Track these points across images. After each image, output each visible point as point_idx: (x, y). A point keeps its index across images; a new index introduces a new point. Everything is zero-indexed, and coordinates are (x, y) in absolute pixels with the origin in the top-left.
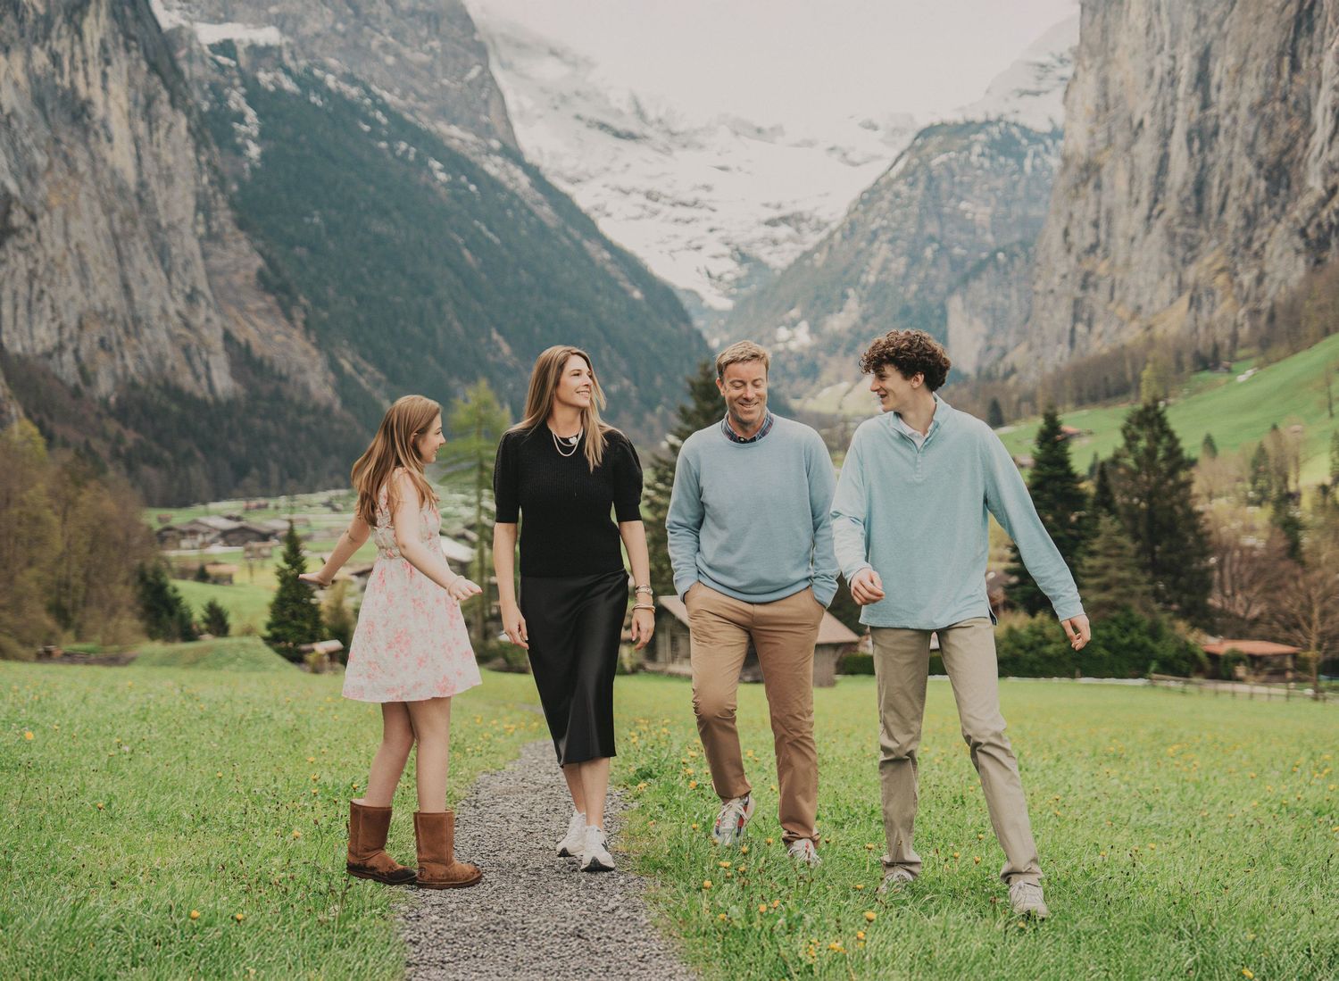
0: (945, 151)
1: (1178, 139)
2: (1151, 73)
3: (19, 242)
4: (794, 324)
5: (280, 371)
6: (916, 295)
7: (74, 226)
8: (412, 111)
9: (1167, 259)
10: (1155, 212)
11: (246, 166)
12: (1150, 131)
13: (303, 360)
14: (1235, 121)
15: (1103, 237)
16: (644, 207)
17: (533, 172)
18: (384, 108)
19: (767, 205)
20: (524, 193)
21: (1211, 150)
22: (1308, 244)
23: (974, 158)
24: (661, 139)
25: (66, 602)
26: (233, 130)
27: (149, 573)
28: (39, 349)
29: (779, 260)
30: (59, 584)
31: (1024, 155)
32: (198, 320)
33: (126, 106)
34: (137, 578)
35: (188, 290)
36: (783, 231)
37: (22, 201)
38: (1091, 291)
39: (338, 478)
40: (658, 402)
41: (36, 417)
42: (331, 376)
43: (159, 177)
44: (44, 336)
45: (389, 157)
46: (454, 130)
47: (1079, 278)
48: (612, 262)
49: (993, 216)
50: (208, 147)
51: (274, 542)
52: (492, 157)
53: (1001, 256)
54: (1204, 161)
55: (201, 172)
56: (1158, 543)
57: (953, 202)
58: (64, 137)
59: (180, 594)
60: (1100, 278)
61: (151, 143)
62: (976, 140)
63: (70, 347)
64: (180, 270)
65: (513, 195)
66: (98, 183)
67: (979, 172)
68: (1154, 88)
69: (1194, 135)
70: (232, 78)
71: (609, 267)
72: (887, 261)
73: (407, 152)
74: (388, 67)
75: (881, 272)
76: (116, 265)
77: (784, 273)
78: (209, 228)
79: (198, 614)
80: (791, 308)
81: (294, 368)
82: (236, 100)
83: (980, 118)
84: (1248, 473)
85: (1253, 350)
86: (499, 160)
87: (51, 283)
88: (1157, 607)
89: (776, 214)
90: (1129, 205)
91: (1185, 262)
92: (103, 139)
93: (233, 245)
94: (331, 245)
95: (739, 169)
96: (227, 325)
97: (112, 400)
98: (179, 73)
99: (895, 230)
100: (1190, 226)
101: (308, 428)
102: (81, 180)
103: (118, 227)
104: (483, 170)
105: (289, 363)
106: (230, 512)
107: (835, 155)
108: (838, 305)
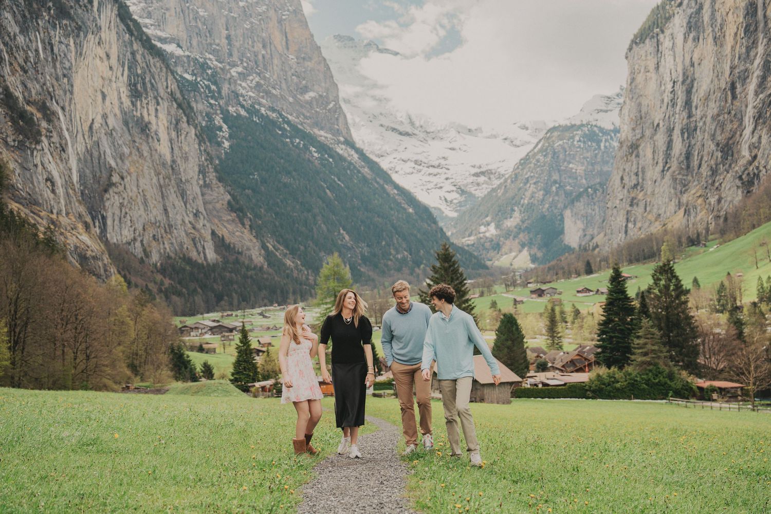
0: (561, 140)
1: (677, 133)
2: (663, 100)
3: (116, 190)
4: (488, 224)
5: (238, 250)
6: (548, 209)
7: (142, 181)
8: (302, 124)
9: (672, 191)
10: (666, 168)
11: (223, 151)
12: (662, 129)
13: (249, 244)
14: (705, 123)
15: (640, 180)
16: (414, 168)
17: (360, 152)
18: (289, 123)
19: (474, 167)
20: (356, 162)
21: (693, 138)
22: (742, 183)
23: (575, 143)
24: (422, 135)
25: (137, 363)
26: (217, 134)
27: (176, 348)
28: (124, 242)
29: (480, 193)
30: (133, 354)
31: (601, 141)
32: (199, 226)
33: (166, 125)
34: (170, 351)
35: (195, 211)
36: (482, 179)
37: (117, 171)
38: (635, 207)
39: (266, 301)
40: (422, 263)
41: (123, 273)
42: (263, 252)
43: (181, 158)
44: (127, 234)
45: (291, 146)
46: (322, 133)
47: (629, 200)
48: (398, 195)
49: (585, 170)
50: (205, 143)
51: (235, 333)
52: (340, 145)
53: (590, 190)
54: (690, 143)
55: (201, 154)
56: (672, 332)
57: (566, 164)
58: (137, 140)
59: (190, 358)
60: (639, 200)
61: (178, 142)
62: (576, 134)
63: (139, 239)
64: (191, 201)
65: (350, 163)
66: (153, 161)
67: (578, 150)
68: (664, 108)
69: (685, 131)
70: (216, 110)
71: (397, 197)
72: (533, 193)
73: (299, 143)
74: (290, 104)
75: (530, 199)
76: (161, 200)
77: (483, 199)
78: (205, 181)
79: (199, 368)
80: (487, 216)
81: (245, 248)
82: (218, 120)
83: (578, 123)
84: (715, 297)
85: (717, 236)
86: (343, 147)
87: (130, 209)
88: (671, 364)
89: (478, 171)
90: (653, 165)
91: (682, 193)
92: (156, 140)
93: (216, 189)
94: (263, 189)
95: (460, 149)
96: (213, 228)
97: (159, 264)
98: (191, 108)
99: (537, 178)
100: (683, 175)
101: (251, 277)
102: (145, 160)
103: (162, 182)
104: (336, 152)
105: (243, 246)
106: (214, 319)
107: (507, 142)
108: (509, 215)
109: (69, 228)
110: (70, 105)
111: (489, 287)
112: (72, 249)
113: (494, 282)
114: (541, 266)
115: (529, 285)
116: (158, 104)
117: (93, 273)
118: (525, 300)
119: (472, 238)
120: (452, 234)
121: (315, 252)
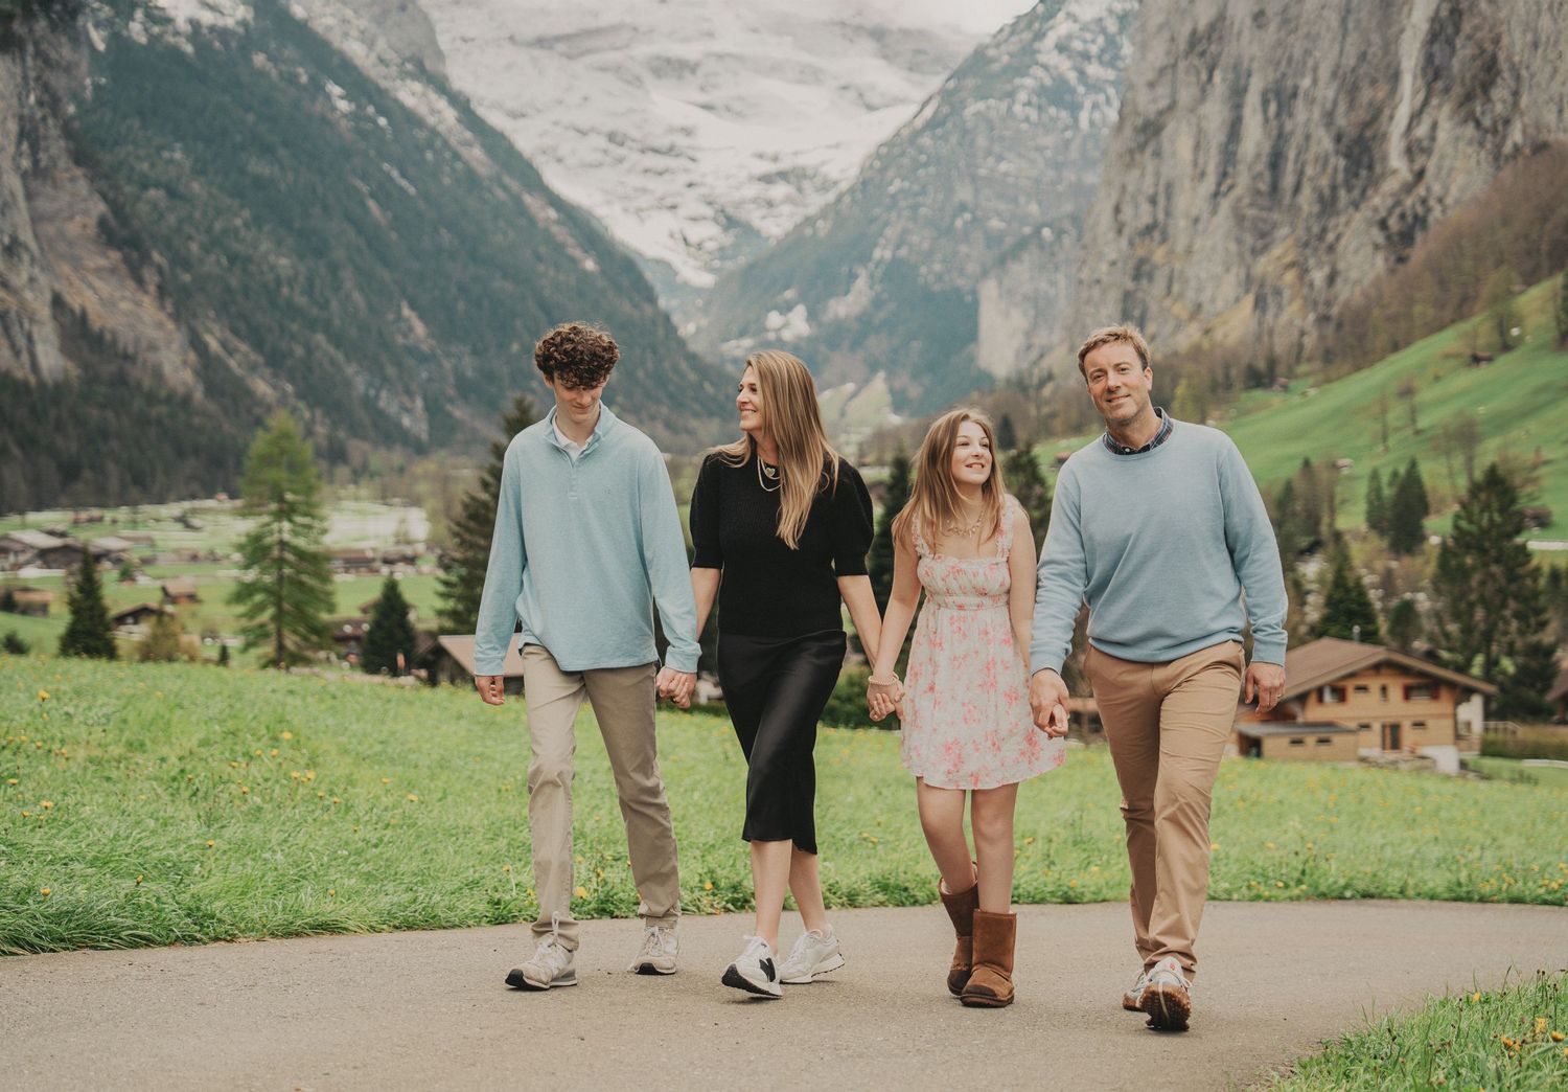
0: (982, 98)
1: (1252, 100)
4: (786, 308)
5: (125, 349)
6: (940, 277)
9: (1233, 247)
10: (1224, 188)
11: (87, 83)
13: (152, 333)
14: (1315, 82)
15: (1161, 216)
16: (605, 152)
17: (461, 103)
19: (761, 156)
20: (450, 131)
21: (1291, 115)
22: (1388, 238)
23: (1018, 108)
29: (775, 227)
31: (1080, 107)
32: (18, 279)
36: (780, 190)
38: (1144, 282)
39: (195, 486)
42: (192, 356)
45: (275, 77)
47: (1131, 264)
48: (558, 222)
49: (1037, 181)
52: (409, 82)
53: (1046, 232)
55: (26, 88)
57: (991, 161)
60: (1155, 267)
62: (1022, 86)
65: (434, 133)
67: (1024, 126)
69: (1271, 96)
71: (555, 229)
72: (905, 232)
73: (298, 72)
75: (898, 247)
77: (779, 242)
78: (36, 162)
80: (787, 288)
81: (144, 345)
85: (1317, 365)
86: (417, 87)
90: (1192, 180)
91: (1256, 252)
93: (68, 186)
94: (196, 186)
95: (728, 109)
96: (57, 286)
99: (917, 194)
100: (1262, 209)
101: (159, 422)
104: (396, 101)
105: (137, 340)
106: (50, 527)
107: (851, 95)
108: (845, 285)
114: (917, 421)
119: (747, 342)
120: (699, 330)
121: (333, 362)
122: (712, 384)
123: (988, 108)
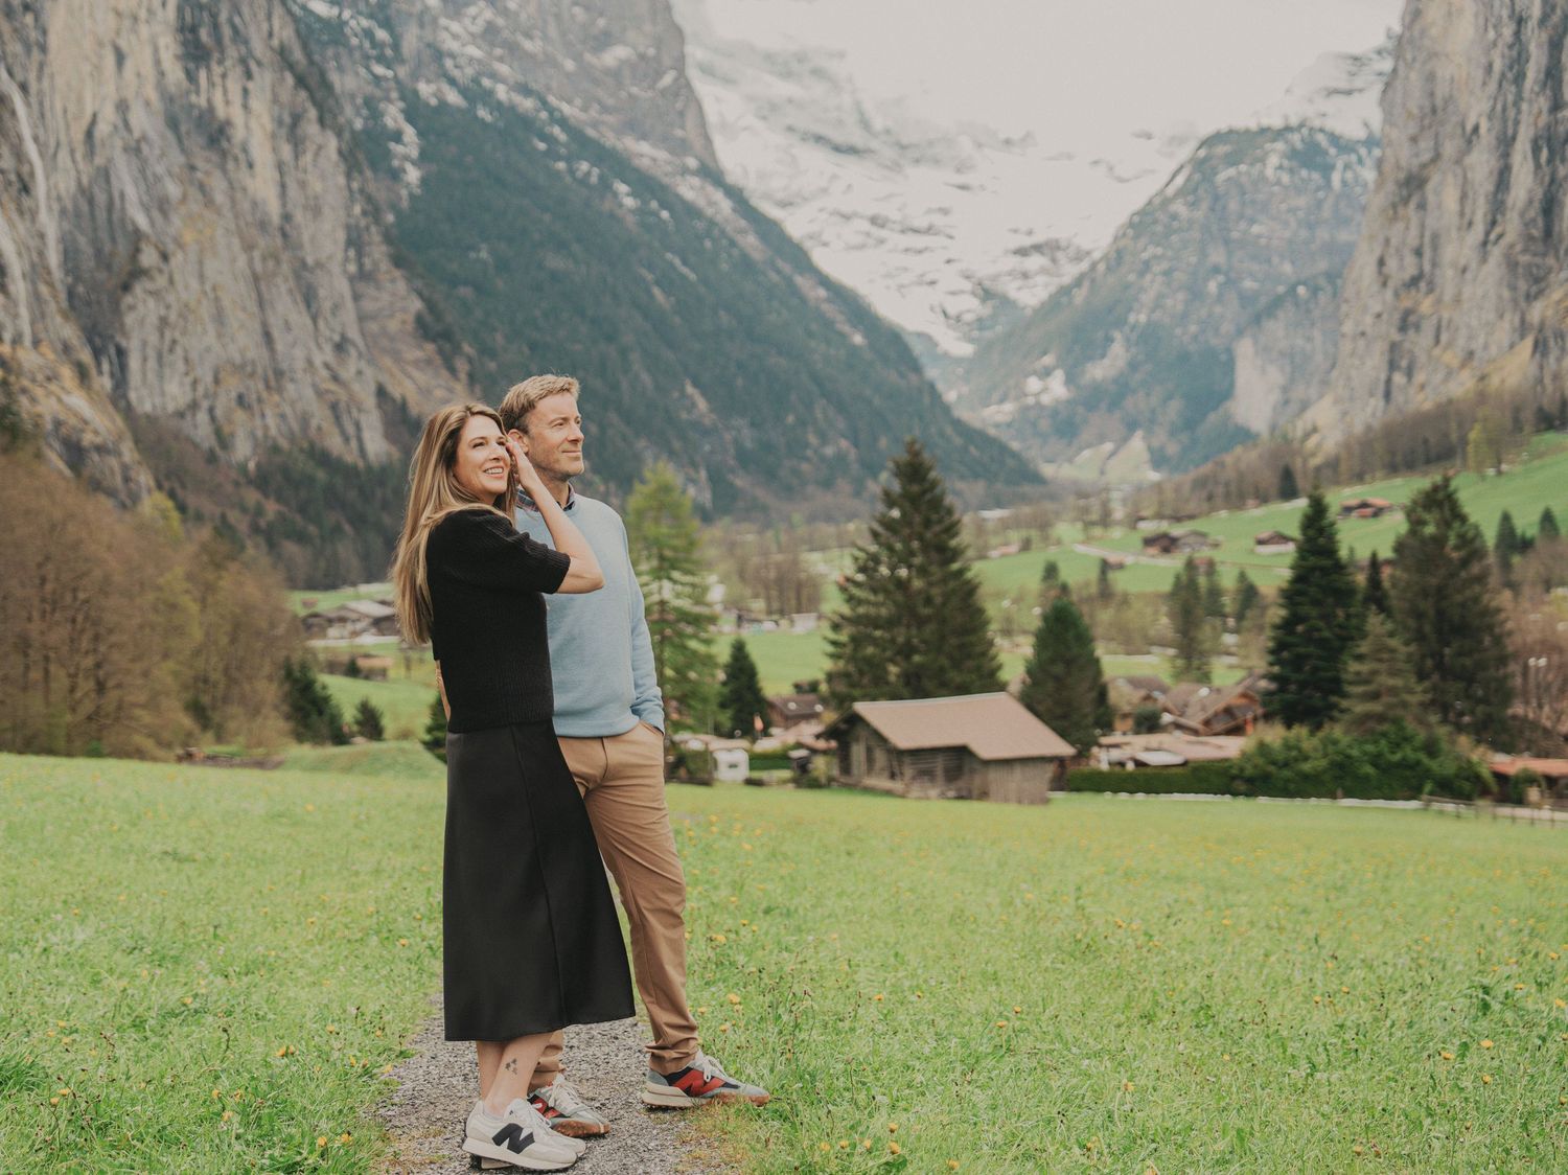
0: (1235, 164)
1: (1522, 147)
2: (1489, 68)
3: (149, 285)
4: (1046, 373)
6: (1195, 337)
7: (212, 267)
8: (595, 127)
10: (1493, 237)
11: (404, 193)
12: (1486, 138)
15: (1427, 267)
16: (868, 234)
17: (735, 194)
18: (563, 122)
19: (1015, 231)
20: (726, 220)
21: (1563, 160)
23: (1270, 172)
24: (889, 153)
25: (205, 699)
26: (389, 151)
27: (297, 674)
28: (171, 408)
29: (1031, 296)
30: (196, 679)
31: (1332, 167)
32: (348, 372)
33: (269, 126)
34: (283, 672)
35: (337, 338)
36: (1035, 262)
37: (153, 239)
38: (1411, 332)
40: (882, 467)
41: (168, 486)
43: (305, 207)
44: (176, 393)
45: (568, 179)
46: (644, 147)
47: (1396, 316)
48: (828, 300)
49: (1290, 241)
50: (361, 172)
52: (688, 177)
53: (1301, 290)
54: (1553, 173)
55: (352, 200)
56: (1448, 645)
57: (1243, 225)
58: (200, 163)
59: (330, 692)
60: (1422, 316)
61: (297, 167)
62: (1272, 151)
63: (205, 404)
64: (328, 315)
65: (712, 223)
66: (236, 217)
67: (1276, 188)
68: (1493, 86)
69: (1542, 143)
70: (388, 91)
71: (825, 307)
72: (1160, 296)
73: (588, 174)
74: (568, 75)
75: (1153, 311)
76: (255, 309)
77: (1036, 311)
78: (361, 266)
79: (349, 715)
80: (1045, 353)
82: (393, 115)
83: (1277, 122)
86: (696, 181)
87: (184, 333)
88: (1434, 718)
89: (1027, 242)
90: (1460, 230)
91: (1530, 298)
92: (244, 165)
93: (388, 285)
94: (500, 284)
95: (982, 188)
96: (381, 378)
97: (252, 465)
98: (327, 86)
99: (1170, 260)
100: (1535, 255)
102: (219, 212)
103: (258, 267)
104: (677, 196)
106: (382, 598)
107: (1102, 169)
108: (1100, 350)
109: (40, 377)
110: (39, 78)
111: (1044, 525)
112: (49, 426)
113: (1057, 514)
114: (1177, 477)
115: (1142, 525)
116: (249, 75)
117: (96, 486)
118: (1129, 560)
119: (1008, 406)
120: (960, 397)
121: (624, 439)
122: (976, 447)
123: (1239, 173)
